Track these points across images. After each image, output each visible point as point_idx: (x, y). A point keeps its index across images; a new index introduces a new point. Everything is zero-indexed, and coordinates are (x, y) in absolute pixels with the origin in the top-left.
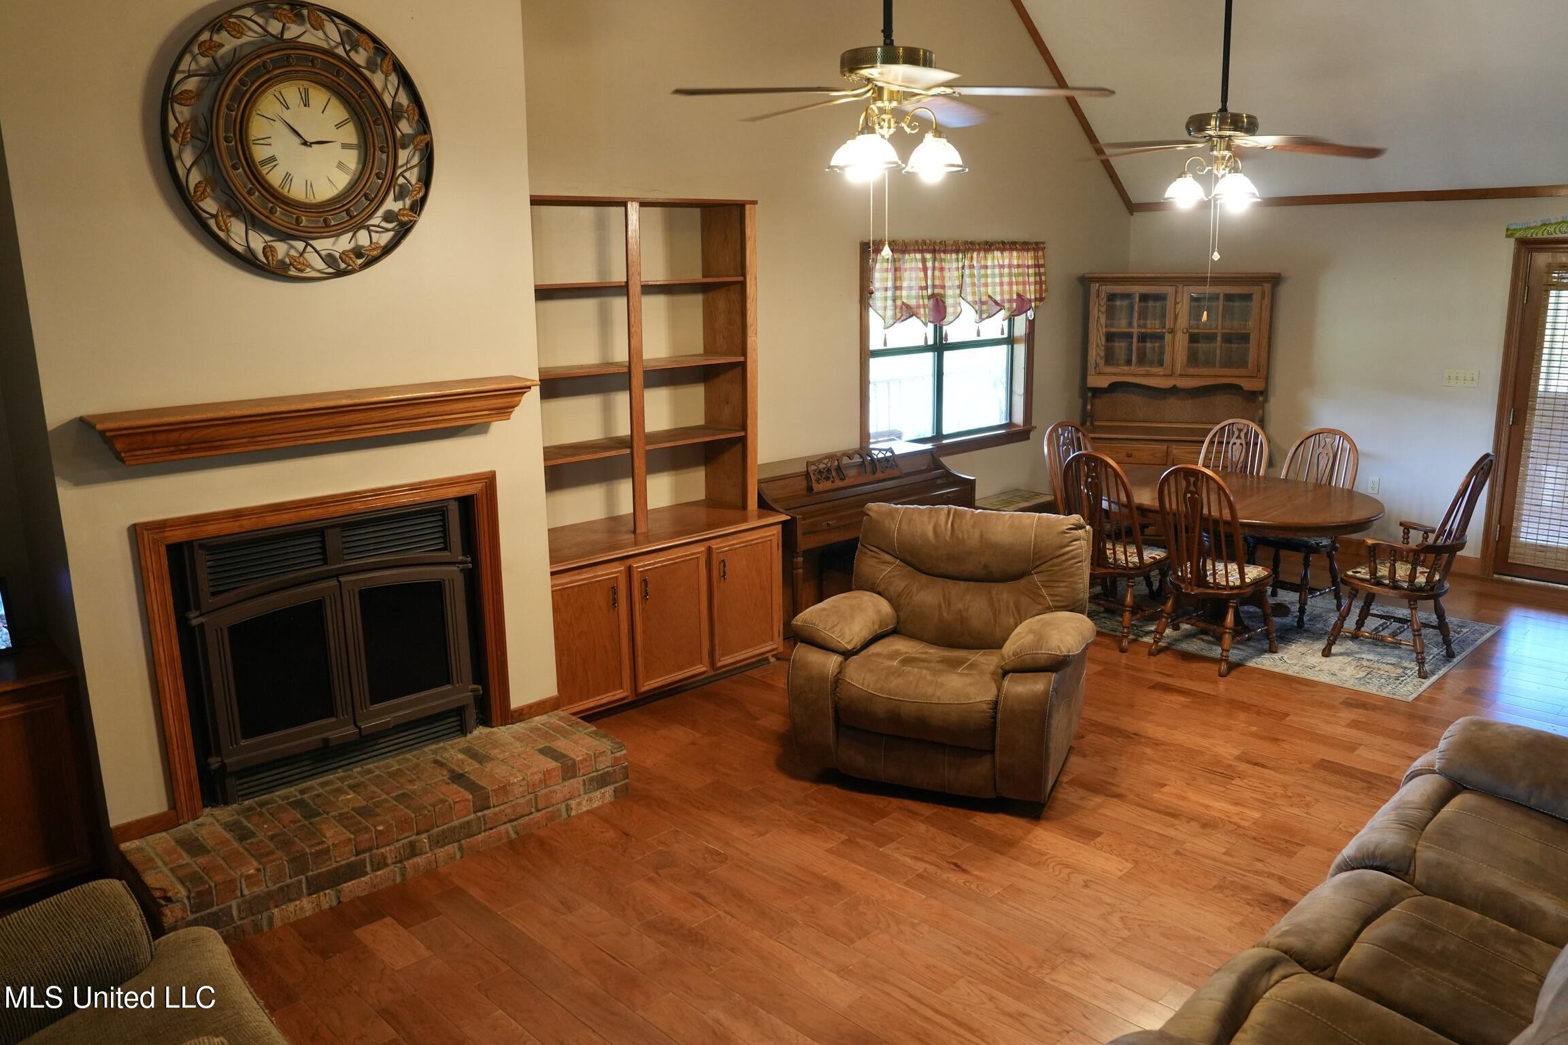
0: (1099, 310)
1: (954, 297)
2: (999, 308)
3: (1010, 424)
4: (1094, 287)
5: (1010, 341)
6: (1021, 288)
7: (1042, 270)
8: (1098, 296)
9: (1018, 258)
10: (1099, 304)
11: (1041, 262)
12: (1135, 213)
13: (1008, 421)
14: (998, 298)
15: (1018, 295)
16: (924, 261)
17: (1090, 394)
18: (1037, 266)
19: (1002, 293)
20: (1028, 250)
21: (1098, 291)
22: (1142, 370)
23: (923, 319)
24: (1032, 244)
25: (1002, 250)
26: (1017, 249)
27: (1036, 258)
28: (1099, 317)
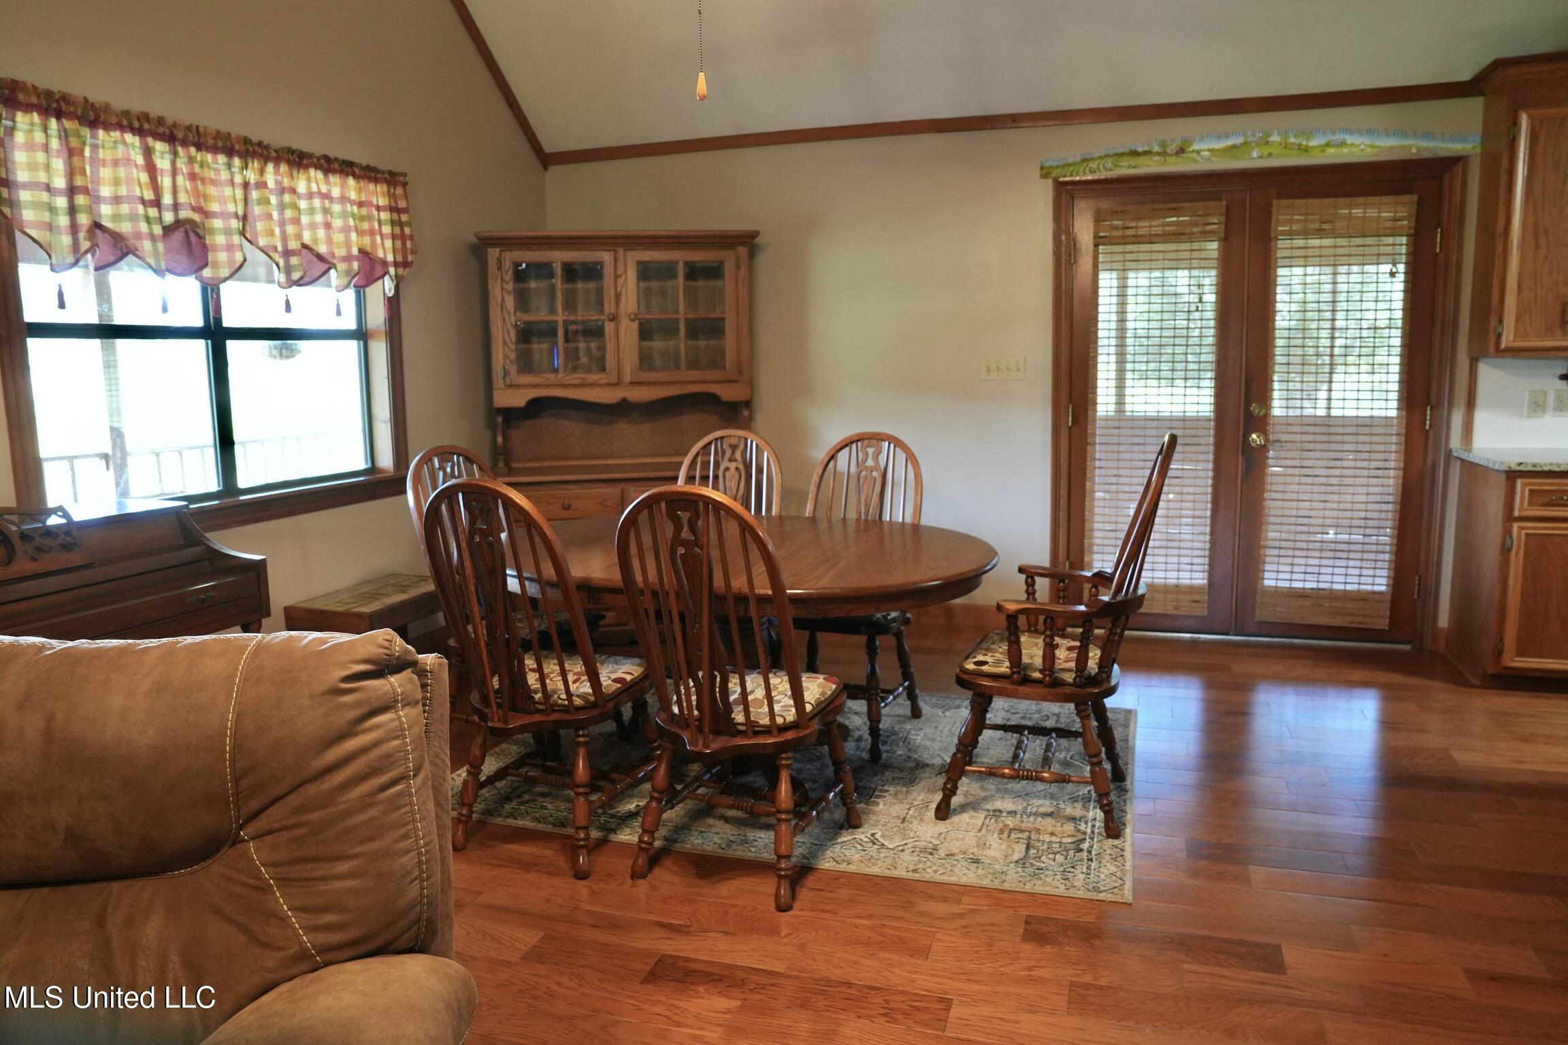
0: (503, 289)
1: (227, 232)
2: (326, 266)
3: (373, 469)
4: (493, 253)
5: (361, 334)
6: (366, 241)
7: (404, 218)
8: (500, 268)
9: (359, 191)
10: (502, 280)
11: (402, 204)
12: (551, 168)
13: (369, 465)
14: (322, 249)
15: (361, 251)
16: (148, 153)
17: (500, 419)
18: (393, 209)
19: (329, 241)
20: (376, 181)
21: (499, 260)
22: (575, 378)
23: (152, 262)
24: (383, 173)
25: (327, 171)
26: (355, 176)
27: (392, 196)
28: (503, 299)
